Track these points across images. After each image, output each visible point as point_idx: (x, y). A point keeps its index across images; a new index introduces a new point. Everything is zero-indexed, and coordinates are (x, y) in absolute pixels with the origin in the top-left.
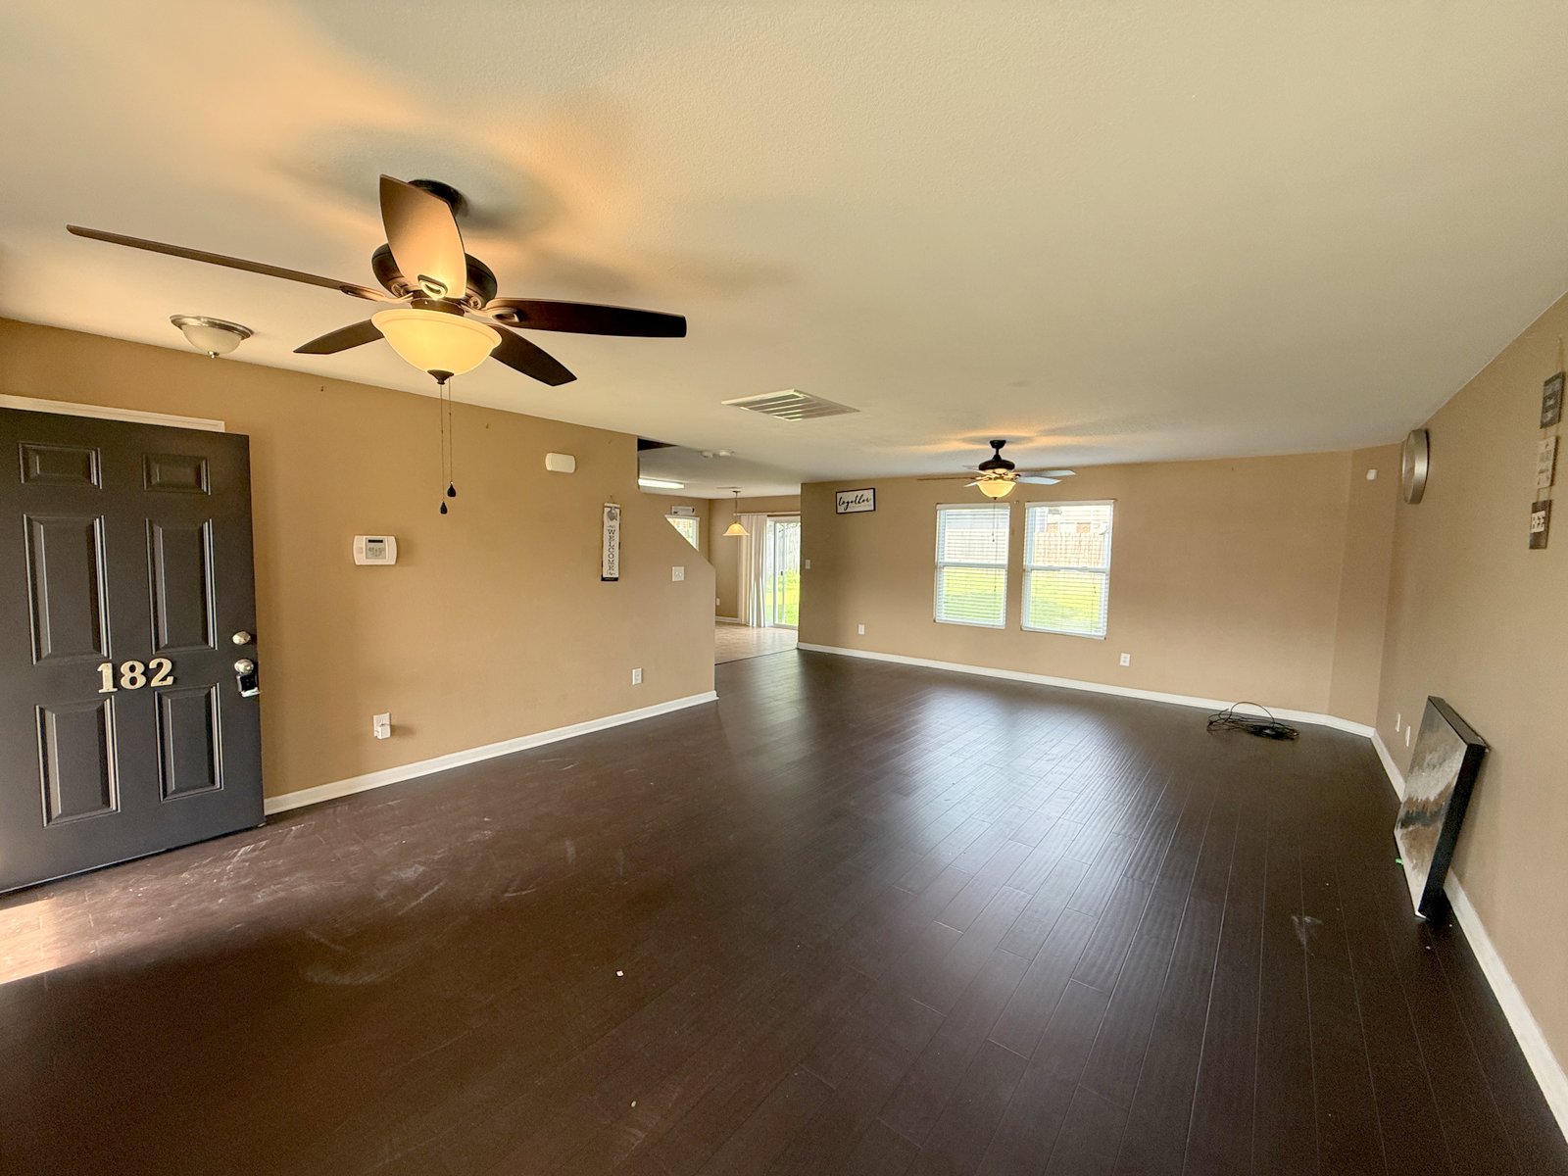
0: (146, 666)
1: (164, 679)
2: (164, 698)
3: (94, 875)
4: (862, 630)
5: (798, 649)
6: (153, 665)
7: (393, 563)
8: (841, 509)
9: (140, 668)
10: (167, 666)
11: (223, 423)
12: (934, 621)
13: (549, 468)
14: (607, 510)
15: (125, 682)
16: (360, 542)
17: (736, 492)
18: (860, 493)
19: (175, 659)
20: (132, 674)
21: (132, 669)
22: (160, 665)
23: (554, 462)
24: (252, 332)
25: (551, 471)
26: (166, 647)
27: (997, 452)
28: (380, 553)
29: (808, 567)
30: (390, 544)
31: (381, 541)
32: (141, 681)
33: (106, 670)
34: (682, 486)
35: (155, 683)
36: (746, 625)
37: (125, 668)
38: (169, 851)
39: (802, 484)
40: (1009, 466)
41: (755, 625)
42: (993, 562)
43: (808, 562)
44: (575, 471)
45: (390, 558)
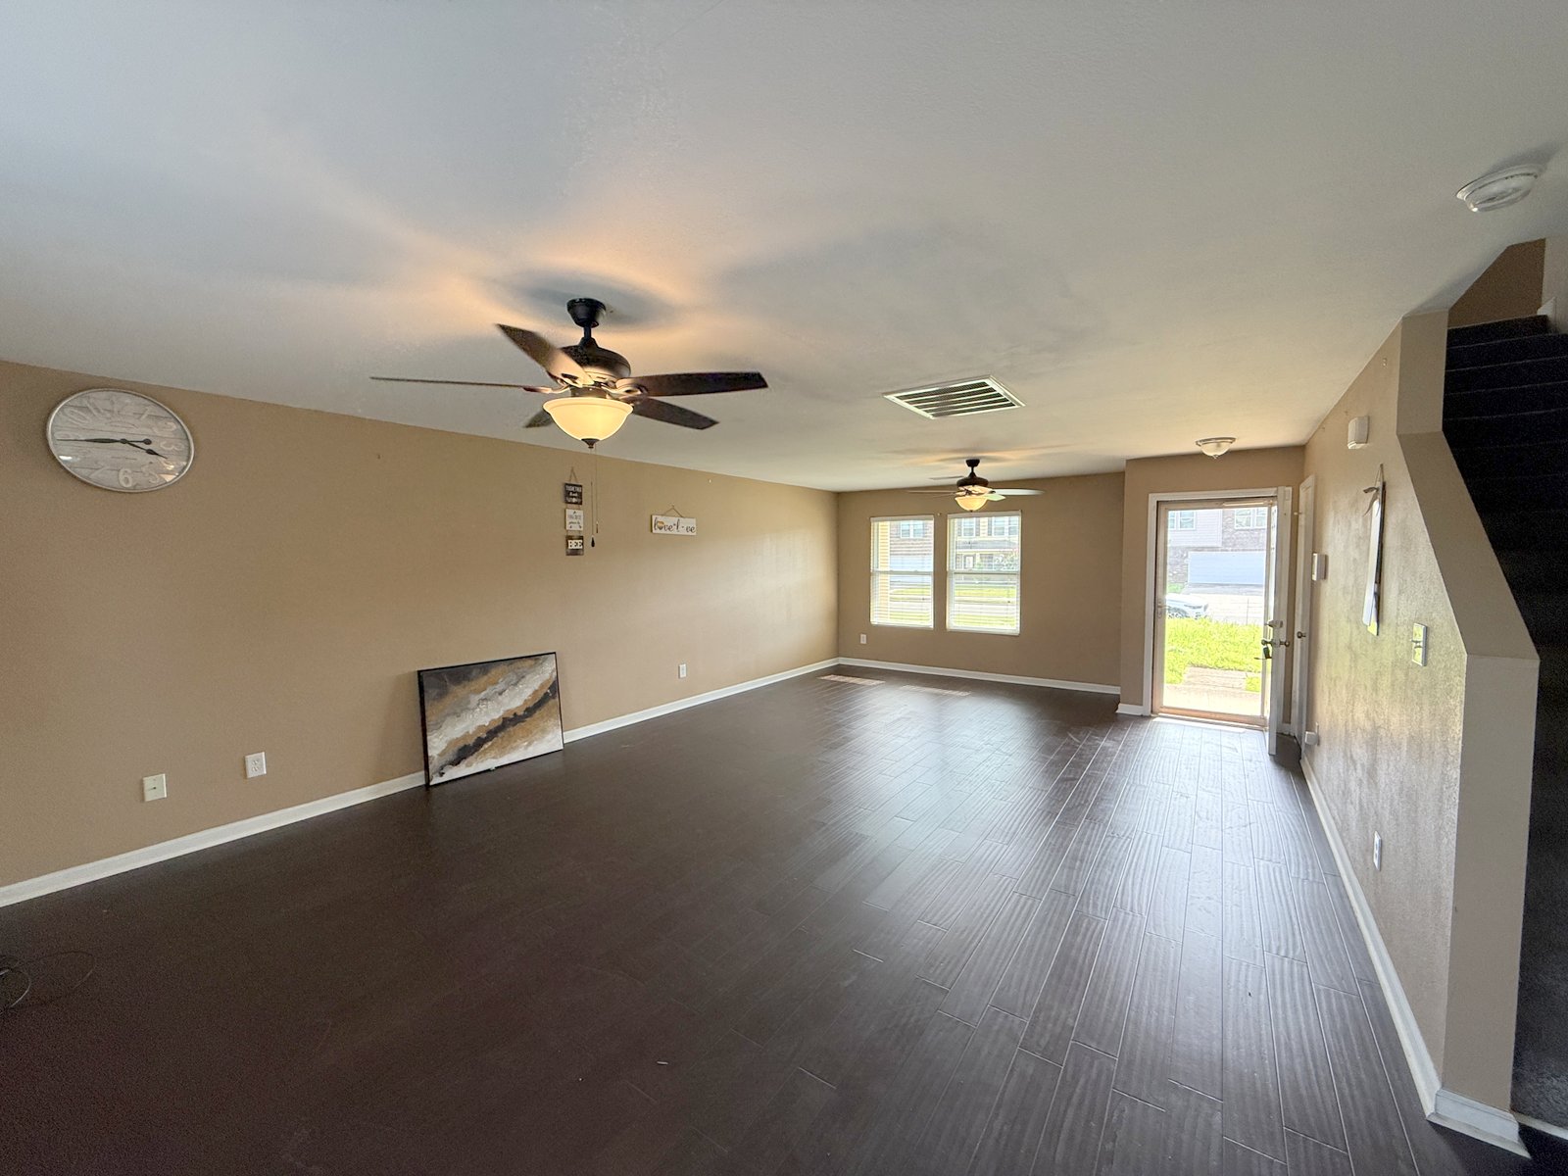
44: (1367, 439)
45: (1316, 576)
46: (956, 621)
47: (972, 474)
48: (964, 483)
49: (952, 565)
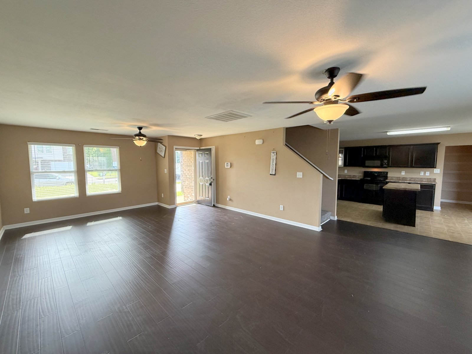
11: (214, 146)
13: (256, 144)
14: (272, 153)
16: (226, 163)
23: (258, 142)
31: (228, 163)
44: (263, 143)
45: (229, 167)
46: (90, 191)
47: (140, 132)
48: (136, 135)
49: (87, 166)
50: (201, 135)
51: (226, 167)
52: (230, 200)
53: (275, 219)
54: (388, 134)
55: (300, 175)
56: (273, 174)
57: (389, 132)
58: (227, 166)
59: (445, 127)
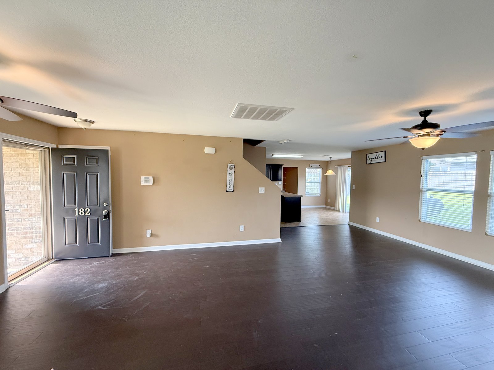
0: (85, 210)
1: (88, 214)
2: (88, 218)
3: (69, 261)
4: (378, 220)
5: (349, 224)
6: (86, 210)
7: (152, 184)
8: (368, 162)
9: (83, 210)
10: (89, 210)
11: (109, 147)
12: (419, 221)
13: (205, 153)
14: (229, 166)
15: (80, 214)
16: (142, 178)
17: (330, 157)
18: (378, 154)
19: (91, 209)
20: (82, 211)
21: (82, 210)
22: (87, 210)
23: (208, 150)
24: (94, 122)
25: (206, 154)
26: (89, 206)
27: (425, 119)
28: (147, 181)
29: (354, 188)
30: (151, 179)
31: (148, 178)
32: (83, 213)
33: (77, 210)
34: (302, 156)
35: (86, 214)
36: (339, 211)
37: (80, 210)
38: (88, 258)
39: (352, 152)
40: (435, 126)
41: (342, 211)
42: (462, 189)
43: (354, 186)
44: (215, 153)
45: (151, 183)
50: (92, 122)
51: (142, 183)
52: (152, 235)
53: (236, 244)
54: (274, 156)
55: (262, 190)
56: (231, 190)
57: (275, 154)
58: (147, 180)
59: (300, 155)
